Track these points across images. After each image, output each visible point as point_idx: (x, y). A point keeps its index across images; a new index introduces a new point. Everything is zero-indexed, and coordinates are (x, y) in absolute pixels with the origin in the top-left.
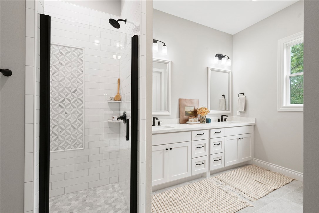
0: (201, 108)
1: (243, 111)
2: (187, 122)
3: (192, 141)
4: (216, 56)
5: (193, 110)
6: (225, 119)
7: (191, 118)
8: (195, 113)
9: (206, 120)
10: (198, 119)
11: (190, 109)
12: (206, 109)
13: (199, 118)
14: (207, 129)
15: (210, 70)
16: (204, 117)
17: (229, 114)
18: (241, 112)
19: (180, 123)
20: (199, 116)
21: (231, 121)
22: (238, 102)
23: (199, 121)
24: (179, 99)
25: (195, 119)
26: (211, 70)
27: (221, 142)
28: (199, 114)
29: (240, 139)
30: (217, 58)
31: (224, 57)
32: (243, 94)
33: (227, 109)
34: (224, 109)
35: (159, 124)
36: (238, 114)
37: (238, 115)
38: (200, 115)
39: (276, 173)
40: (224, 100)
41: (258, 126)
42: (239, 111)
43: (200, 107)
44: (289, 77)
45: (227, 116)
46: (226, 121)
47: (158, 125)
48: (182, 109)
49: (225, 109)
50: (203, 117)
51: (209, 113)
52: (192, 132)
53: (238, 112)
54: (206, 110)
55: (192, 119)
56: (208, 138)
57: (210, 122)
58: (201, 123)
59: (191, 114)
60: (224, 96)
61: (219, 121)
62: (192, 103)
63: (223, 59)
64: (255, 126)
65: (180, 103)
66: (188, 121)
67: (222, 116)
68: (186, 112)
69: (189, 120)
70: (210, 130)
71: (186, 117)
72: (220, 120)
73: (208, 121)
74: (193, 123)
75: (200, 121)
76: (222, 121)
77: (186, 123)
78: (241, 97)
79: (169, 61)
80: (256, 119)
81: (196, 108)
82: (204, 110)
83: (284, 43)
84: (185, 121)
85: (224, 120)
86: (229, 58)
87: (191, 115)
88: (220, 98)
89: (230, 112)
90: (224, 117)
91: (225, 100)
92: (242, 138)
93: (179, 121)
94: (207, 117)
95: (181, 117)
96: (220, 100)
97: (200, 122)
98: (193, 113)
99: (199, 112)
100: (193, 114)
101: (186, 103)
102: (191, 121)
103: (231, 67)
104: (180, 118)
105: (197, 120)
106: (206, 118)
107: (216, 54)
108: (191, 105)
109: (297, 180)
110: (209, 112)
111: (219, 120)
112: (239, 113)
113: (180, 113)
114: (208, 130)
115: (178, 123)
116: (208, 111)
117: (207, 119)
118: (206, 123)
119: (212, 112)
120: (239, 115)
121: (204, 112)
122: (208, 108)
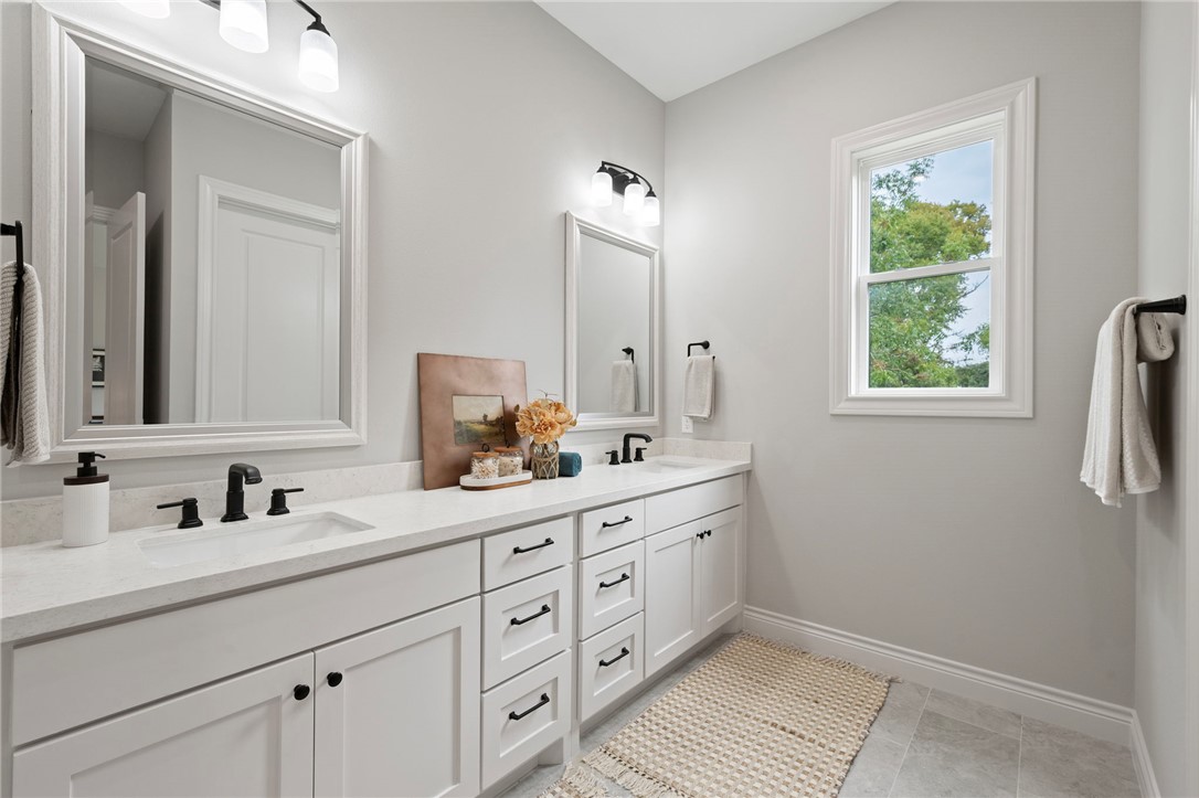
0: (536, 404)
1: (705, 414)
2: (465, 480)
3: (482, 593)
4: (602, 169)
5: (494, 412)
6: (639, 451)
7: (486, 457)
8: (504, 431)
9: (557, 460)
10: (518, 460)
11: (477, 409)
12: (558, 407)
13: (527, 452)
14: (564, 516)
15: (577, 231)
16: (550, 447)
17: (653, 427)
18: (695, 420)
19: (425, 485)
20: (525, 445)
21: (661, 458)
22: (687, 379)
23: (527, 467)
24: (419, 356)
25: (506, 460)
26: (581, 233)
27: (629, 567)
28: (528, 431)
29: (702, 536)
30: (608, 178)
31: (635, 181)
32: (706, 345)
33: (645, 408)
34: (630, 407)
35: (278, 504)
36: (687, 426)
37: (684, 430)
38: (532, 439)
39: (826, 661)
40: (632, 371)
41: (761, 473)
42: (691, 417)
43: (531, 400)
44: (866, 286)
45: (648, 439)
46: (642, 460)
47: (271, 513)
48: (434, 412)
49: (637, 407)
50: (545, 446)
51: (572, 429)
52: (487, 540)
53: (683, 418)
54: (562, 416)
55: (489, 462)
56: (571, 560)
57: (579, 468)
58: (536, 477)
59: (485, 435)
60: (629, 351)
61: (614, 461)
62: (492, 378)
63: (630, 188)
64: (747, 475)
65: (423, 378)
66: (467, 470)
67: (627, 438)
68: (459, 423)
69: (476, 467)
70: (579, 514)
71: (455, 451)
72: (620, 456)
73: (568, 466)
74: (494, 480)
75: (529, 469)
76: (626, 459)
77: (458, 484)
78: (698, 357)
79: (357, 135)
80: (752, 446)
81: (511, 405)
82: (550, 416)
83: (852, 152)
84: (452, 475)
85: (633, 455)
86: (651, 194)
87: (485, 441)
88: (616, 362)
89: (653, 420)
90: (635, 444)
91: (636, 369)
92: (709, 533)
93: (418, 477)
94: (566, 446)
95: (430, 453)
96: (616, 370)
97: (529, 475)
98: (496, 429)
99: (528, 423)
100: (497, 434)
101: (460, 376)
102: (486, 473)
103: (660, 232)
104: (421, 456)
105: (516, 466)
106: (561, 450)
107: (604, 163)
108: (486, 391)
109: (900, 680)
110: (574, 424)
111: (614, 455)
112: (690, 423)
113: (424, 431)
114: (570, 520)
115: (413, 489)
116: (570, 416)
117: (563, 457)
118: (560, 475)
119: (584, 420)
120: (690, 430)
121: (552, 425)
122: (569, 402)
